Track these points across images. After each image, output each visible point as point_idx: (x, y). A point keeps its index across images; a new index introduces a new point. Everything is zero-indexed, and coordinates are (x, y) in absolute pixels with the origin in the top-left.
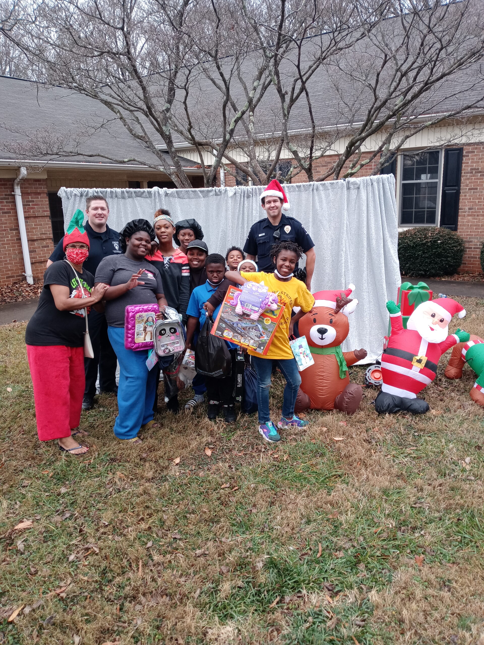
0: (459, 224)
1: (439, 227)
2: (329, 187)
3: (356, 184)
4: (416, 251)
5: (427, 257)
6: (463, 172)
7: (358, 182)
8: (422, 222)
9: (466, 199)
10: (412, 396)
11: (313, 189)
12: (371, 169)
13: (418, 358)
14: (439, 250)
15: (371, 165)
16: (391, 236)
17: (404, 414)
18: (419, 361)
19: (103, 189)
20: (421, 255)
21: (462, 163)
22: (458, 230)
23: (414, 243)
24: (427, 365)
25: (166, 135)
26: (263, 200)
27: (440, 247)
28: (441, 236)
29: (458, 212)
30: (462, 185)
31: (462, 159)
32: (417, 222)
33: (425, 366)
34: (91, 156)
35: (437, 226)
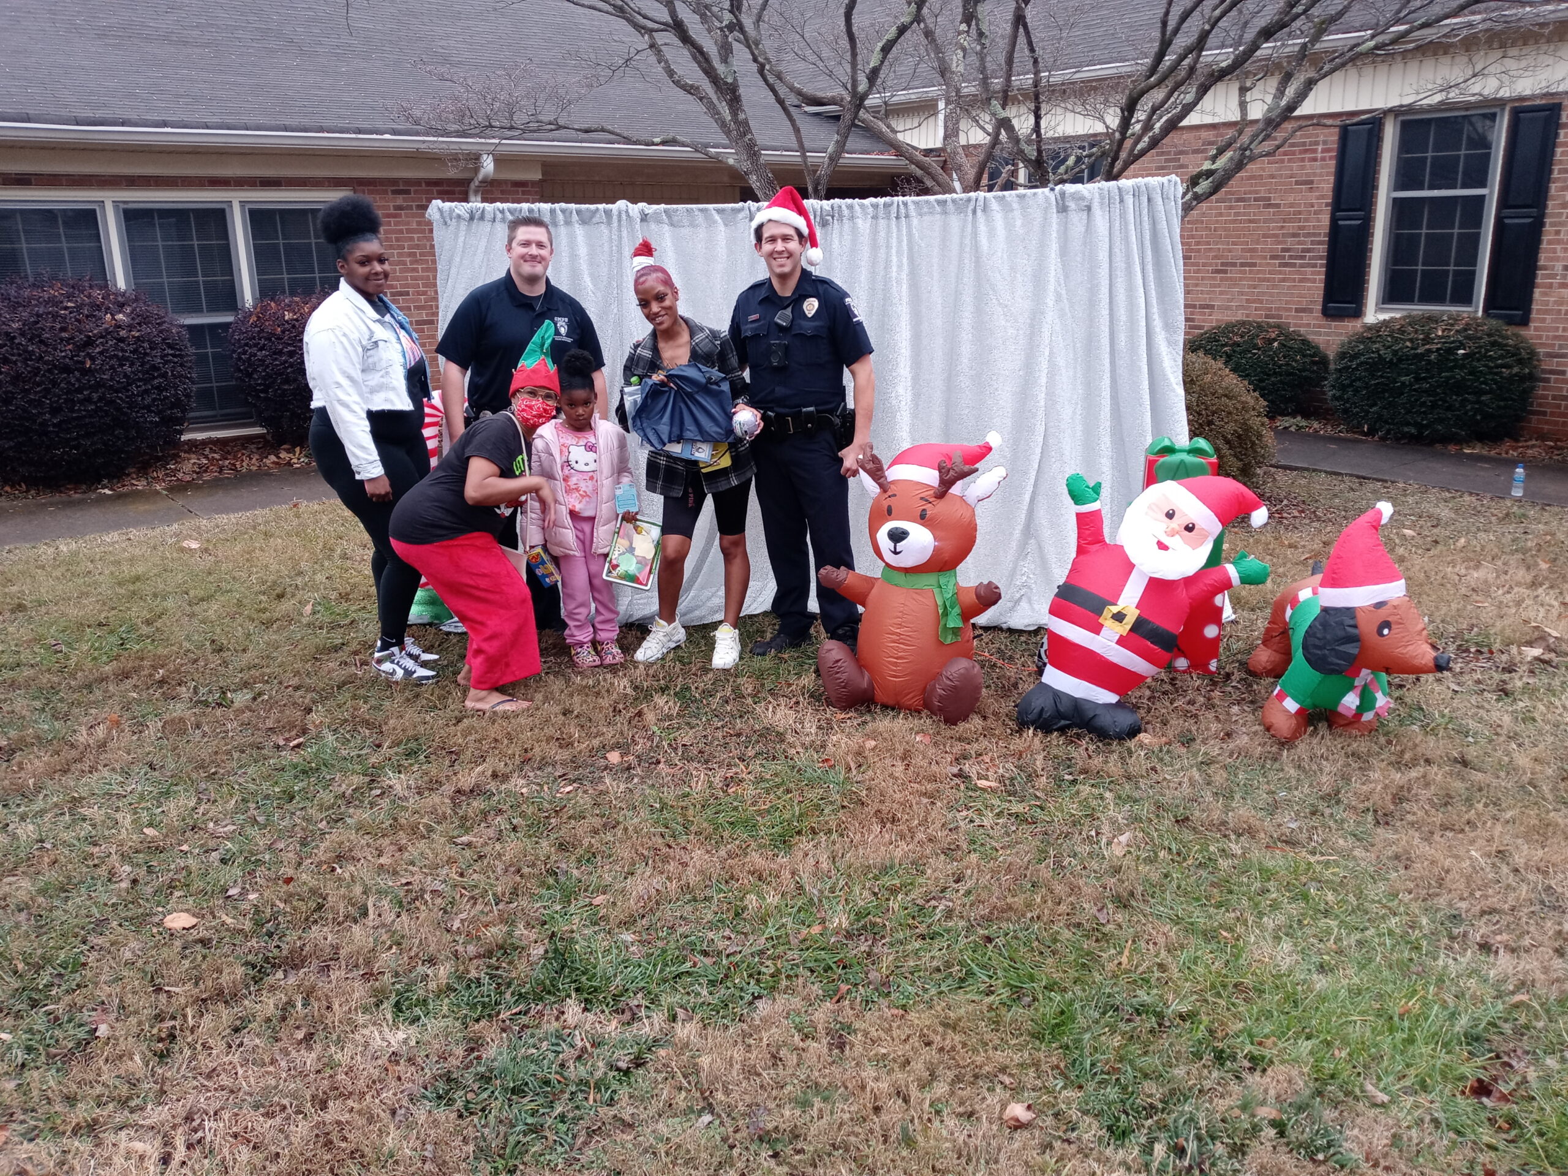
0: (1534, 307)
1: (1480, 314)
2: (1015, 206)
3: (1083, 198)
4: (1399, 375)
5: (1426, 391)
6: (1556, 168)
7: (1086, 193)
8: (1440, 299)
9: (1559, 242)
10: (1106, 697)
11: (974, 212)
12: (1315, 160)
13: (1114, 609)
14: (1459, 374)
15: (1315, 151)
16: (1168, 327)
17: (1079, 736)
18: (1119, 617)
19: (516, 205)
20: (1411, 385)
21: (1554, 145)
22: (1532, 325)
23: (1395, 353)
24: (1137, 627)
25: (726, 83)
26: (759, 231)
27: (1462, 367)
28: (1468, 338)
29: (1534, 276)
30: (1550, 203)
31: (1557, 135)
32: (1425, 299)
33: (1131, 630)
34: (587, 131)
35: (1476, 311)
